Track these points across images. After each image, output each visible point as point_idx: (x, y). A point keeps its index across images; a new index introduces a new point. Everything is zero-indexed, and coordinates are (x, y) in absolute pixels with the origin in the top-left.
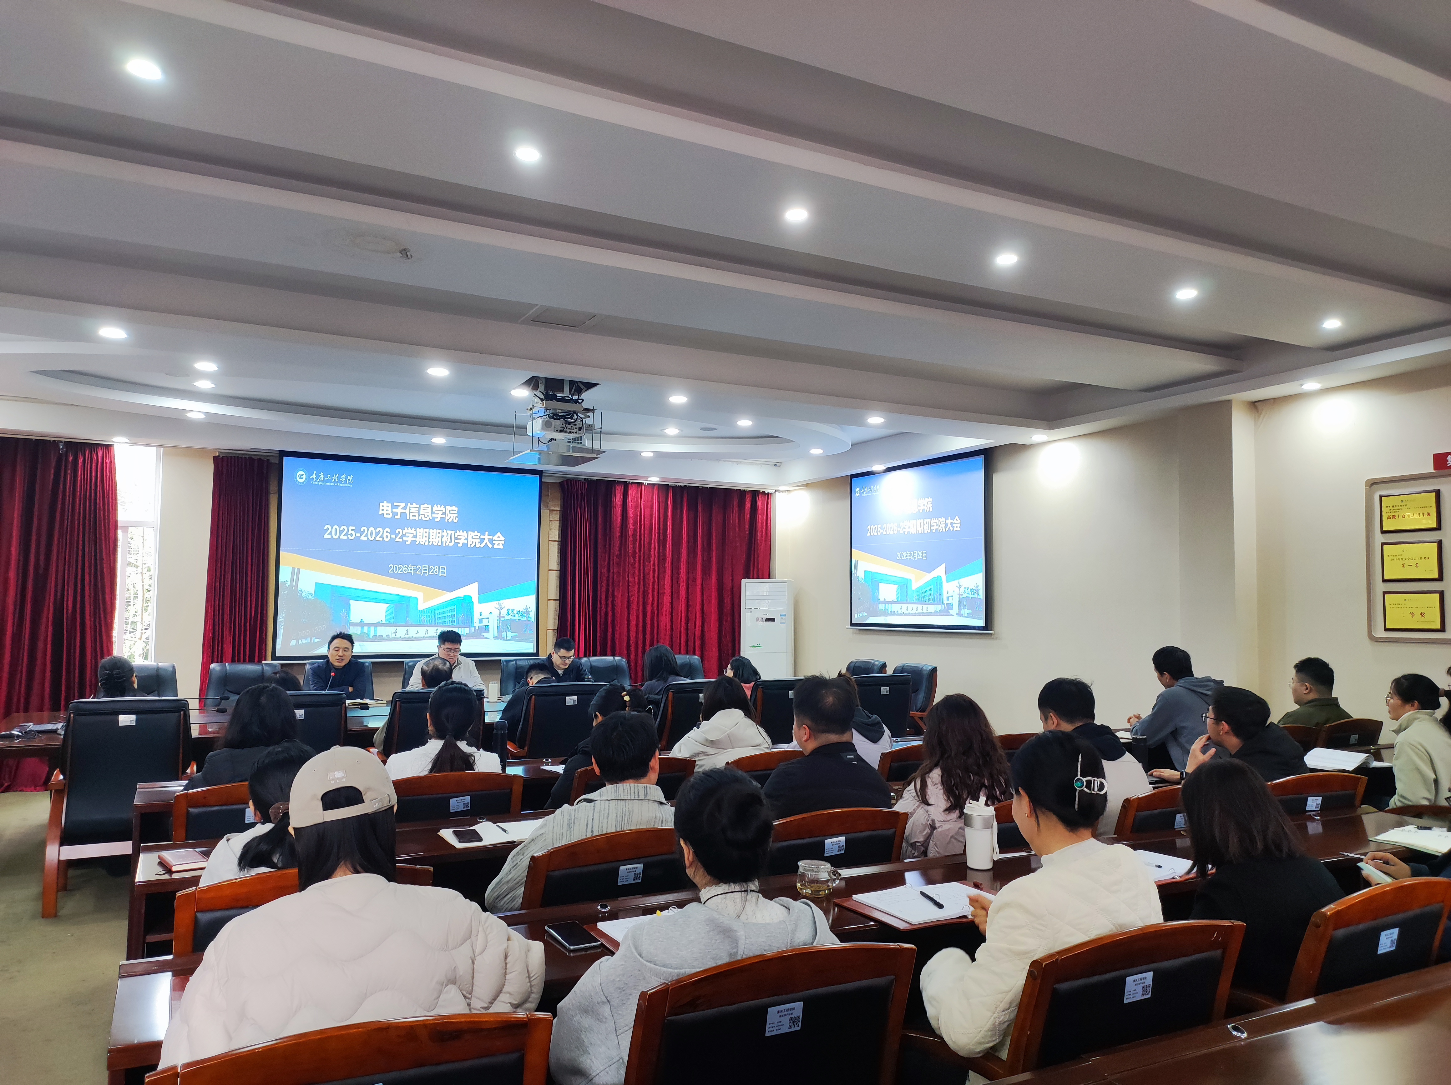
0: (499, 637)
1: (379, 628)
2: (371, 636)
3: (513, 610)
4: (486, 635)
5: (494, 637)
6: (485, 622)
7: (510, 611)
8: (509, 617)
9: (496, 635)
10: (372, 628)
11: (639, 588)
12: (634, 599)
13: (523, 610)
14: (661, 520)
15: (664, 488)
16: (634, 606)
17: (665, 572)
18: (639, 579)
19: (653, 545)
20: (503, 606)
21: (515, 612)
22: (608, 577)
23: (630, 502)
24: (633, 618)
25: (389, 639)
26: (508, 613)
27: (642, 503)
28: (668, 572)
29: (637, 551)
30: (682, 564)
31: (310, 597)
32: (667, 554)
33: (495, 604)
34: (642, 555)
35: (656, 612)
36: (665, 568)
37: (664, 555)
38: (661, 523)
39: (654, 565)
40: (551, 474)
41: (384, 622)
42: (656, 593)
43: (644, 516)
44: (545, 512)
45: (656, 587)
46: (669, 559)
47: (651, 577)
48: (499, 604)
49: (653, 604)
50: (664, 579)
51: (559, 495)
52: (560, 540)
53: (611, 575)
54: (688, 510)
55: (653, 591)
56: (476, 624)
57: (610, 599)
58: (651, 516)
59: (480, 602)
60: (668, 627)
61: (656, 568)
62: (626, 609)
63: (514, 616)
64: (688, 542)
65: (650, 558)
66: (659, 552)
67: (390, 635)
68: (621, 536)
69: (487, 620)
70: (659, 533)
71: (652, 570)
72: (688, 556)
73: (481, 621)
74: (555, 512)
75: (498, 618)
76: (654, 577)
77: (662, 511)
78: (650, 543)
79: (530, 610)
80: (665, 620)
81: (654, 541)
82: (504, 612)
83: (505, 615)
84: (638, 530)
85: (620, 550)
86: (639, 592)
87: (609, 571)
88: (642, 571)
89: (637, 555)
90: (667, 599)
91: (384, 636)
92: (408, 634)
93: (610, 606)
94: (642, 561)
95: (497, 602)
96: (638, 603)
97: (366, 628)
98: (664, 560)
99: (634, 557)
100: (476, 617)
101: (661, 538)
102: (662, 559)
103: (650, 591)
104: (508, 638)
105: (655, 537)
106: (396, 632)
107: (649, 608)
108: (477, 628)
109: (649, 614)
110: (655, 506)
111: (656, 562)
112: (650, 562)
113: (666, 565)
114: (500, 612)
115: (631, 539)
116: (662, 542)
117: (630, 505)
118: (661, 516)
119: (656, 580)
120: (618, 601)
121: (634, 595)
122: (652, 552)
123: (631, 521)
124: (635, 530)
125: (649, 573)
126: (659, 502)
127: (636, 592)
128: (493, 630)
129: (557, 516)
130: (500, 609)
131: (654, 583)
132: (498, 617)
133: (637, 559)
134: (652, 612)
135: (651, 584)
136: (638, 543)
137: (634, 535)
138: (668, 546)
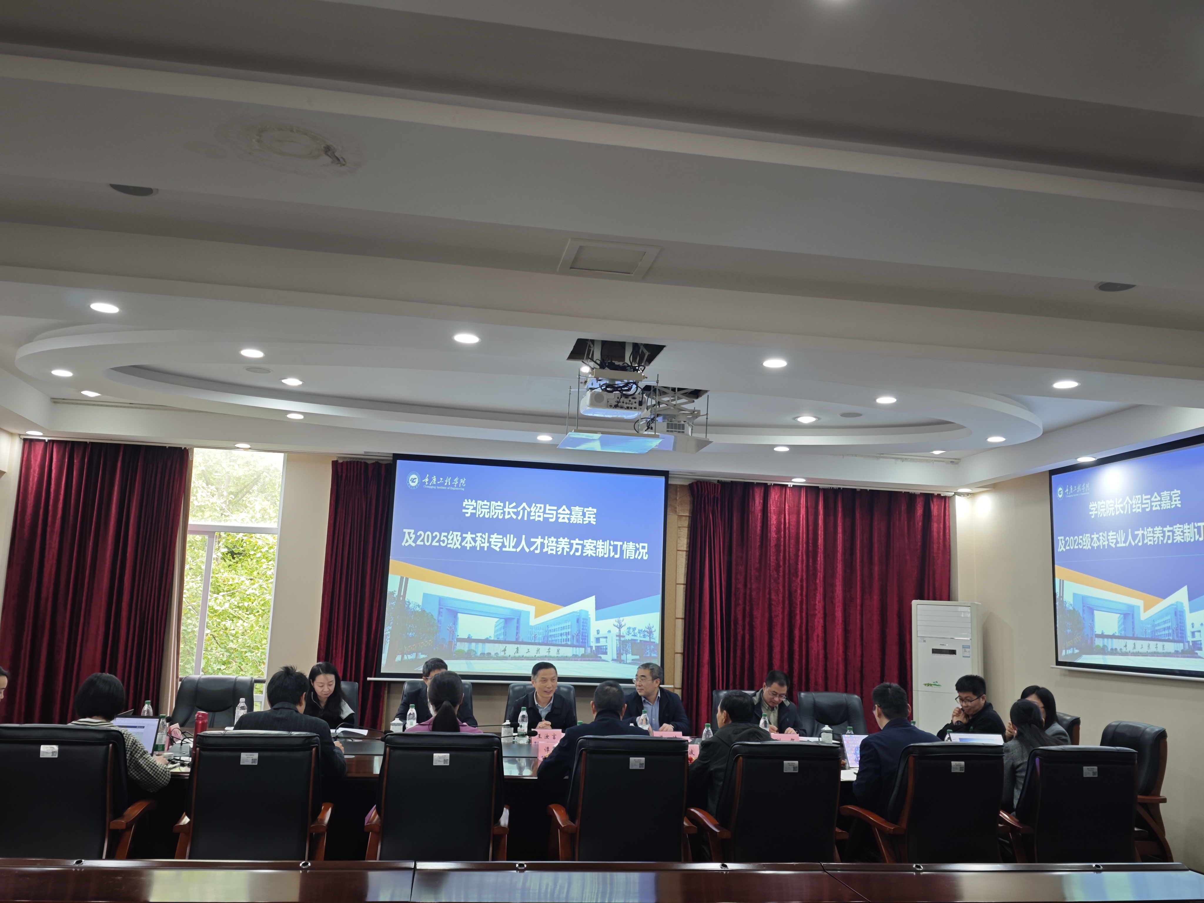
0: (618, 660)
1: (487, 645)
2: (478, 654)
3: (634, 629)
4: (603, 657)
5: (613, 660)
6: (602, 642)
7: (631, 630)
8: (629, 637)
9: (615, 657)
10: (480, 645)
11: (783, 608)
12: (778, 621)
13: (646, 630)
14: (811, 528)
15: (812, 491)
16: (778, 629)
17: (816, 589)
18: (784, 597)
19: (800, 558)
20: (623, 624)
21: (636, 631)
22: (745, 593)
23: (773, 507)
24: (777, 643)
25: (497, 658)
26: (629, 632)
27: (787, 507)
28: (820, 589)
29: (781, 563)
30: (837, 580)
31: (418, 609)
32: (819, 568)
33: (613, 621)
34: (787, 569)
35: (804, 637)
36: (815, 584)
37: (815, 569)
38: (811, 532)
39: (802, 580)
40: (679, 476)
41: (492, 639)
42: (804, 614)
43: (789, 523)
44: (672, 517)
45: (804, 607)
46: (820, 575)
47: (799, 595)
48: (619, 622)
49: (801, 627)
50: (815, 599)
51: (688, 499)
52: (688, 550)
53: (748, 592)
54: (844, 516)
55: (801, 612)
56: (593, 643)
57: (747, 620)
58: (798, 522)
59: (597, 620)
60: (821, 656)
61: (805, 585)
62: (766, 632)
63: (635, 635)
64: (844, 554)
65: (797, 573)
66: (808, 566)
67: (499, 653)
68: (761, 546)
69: (605, 639)
70: (807, 543)
71: (799, 587)
72: (845, 571)
73: (598, 640)
74: (684, 518)
75: (618, 638)
76: (801, 594)
77: (811, 518)
78: (797, 555)
79: (653, 630)
80: (816, 646)
81: (802, 553)
82: (624, 630)
83: (625, 634)
84: (782, 539)
85: (760, 562)
86: (783, 612)
87: (745, 586)
88: (787, 588)
89: (781, 569)
90: (818, 621)
91: (493, 654)
92: (517, 653)
93: (747, 628)
94: (787, 577)
95: (617, 619)
96: (783, 624)
97: (473, 644)
98: (815, 575)
99: (778, 571)
100: (593, 635)
101: (811, 548)
102: (811, 573)
103: (798, 612)
104: (628, 662)
105: (802, 547)
106: (505, 650)
107: (797, 632)
108: (594, 649)
109: (797, 639)
110: (803, 511)
111: (804, 577)
112: (797, 577)
113: (818, 581)
114: (620, 631)
115: (773, 550)
116: (812, 553)
117: (772, 511)
118: (811, 523)
119: (804, 598)
120: (757, 622)
121: (778, 616)
122: (800, 566)
123: (773, 529)
124: (778, 539)
125: (796, 591)
126: (807, 507)
127: (780, 613)
128: (612, 652)
129: (686, 523)
130: (620, 627)
131: (801, 602)
132: (617, 636)
133: (781, 574)
134: (801, 637)
135: (799, 603)
136: (782, 554)
137: (778, 546)
138: (819, 559)
